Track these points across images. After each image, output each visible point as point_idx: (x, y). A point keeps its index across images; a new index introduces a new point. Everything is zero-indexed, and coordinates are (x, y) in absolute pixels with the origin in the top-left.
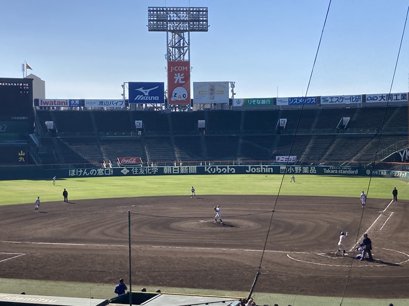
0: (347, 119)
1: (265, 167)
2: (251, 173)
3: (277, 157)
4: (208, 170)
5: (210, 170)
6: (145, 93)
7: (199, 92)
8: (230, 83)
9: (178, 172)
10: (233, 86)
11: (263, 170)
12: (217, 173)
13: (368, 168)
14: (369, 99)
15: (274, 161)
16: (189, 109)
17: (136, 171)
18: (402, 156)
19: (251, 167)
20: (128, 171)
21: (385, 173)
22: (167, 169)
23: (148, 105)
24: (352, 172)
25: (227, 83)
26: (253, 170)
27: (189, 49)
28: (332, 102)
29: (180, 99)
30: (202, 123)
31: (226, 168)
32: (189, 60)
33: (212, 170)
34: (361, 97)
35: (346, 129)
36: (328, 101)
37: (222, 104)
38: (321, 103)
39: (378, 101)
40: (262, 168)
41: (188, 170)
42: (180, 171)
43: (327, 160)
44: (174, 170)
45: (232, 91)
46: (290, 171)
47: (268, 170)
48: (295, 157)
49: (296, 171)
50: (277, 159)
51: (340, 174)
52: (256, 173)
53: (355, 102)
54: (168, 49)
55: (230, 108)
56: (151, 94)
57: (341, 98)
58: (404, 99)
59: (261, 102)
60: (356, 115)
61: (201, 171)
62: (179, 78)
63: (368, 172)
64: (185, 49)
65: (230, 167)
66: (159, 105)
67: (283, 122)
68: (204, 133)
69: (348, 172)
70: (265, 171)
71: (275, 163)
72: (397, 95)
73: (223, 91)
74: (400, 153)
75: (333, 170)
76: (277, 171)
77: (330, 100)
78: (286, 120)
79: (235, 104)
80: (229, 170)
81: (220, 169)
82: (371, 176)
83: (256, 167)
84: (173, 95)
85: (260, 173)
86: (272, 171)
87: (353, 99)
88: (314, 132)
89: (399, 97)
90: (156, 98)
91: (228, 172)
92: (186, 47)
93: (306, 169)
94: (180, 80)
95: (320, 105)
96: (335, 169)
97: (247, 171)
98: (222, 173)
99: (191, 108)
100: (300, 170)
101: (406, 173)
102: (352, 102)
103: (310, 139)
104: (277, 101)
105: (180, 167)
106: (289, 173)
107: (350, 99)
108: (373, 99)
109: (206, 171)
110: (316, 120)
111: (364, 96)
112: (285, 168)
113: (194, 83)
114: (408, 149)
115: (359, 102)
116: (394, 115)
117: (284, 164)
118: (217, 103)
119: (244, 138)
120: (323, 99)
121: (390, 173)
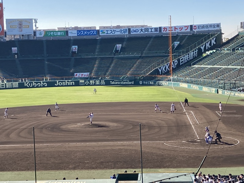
0: (119, 46)
1: (69, 81)
2: (58, 86)
3: (75, 74)
5: (28, 85)
7: (11, 26)
8: (33, 20)
9: (4, 87)
10: (36, 22)
11: (67, 83)
12: (33, 87)
13: (140, 79)
14: (133, 31)
15: (74, 77)
16: (4, 39)
18: (160, 71)
19: (59, 82)
21: (153, 83)
24: (130, 83)
25: (32, 20)
26: (60, 84)
28: (107, 34)
30: (15, 49)
31: (40, 83)
32: (2, 2)
33: (29, 85)
34: (127, 30)
35: (120, 53)
36: (105, 33)
37: (28, 35)
38: (100, 35)
39: (138, 33)
40: (66, 82)
41: (12, 86)
42: (6, 86)
43: (110, 75)
44: (1, 86)
45: (36, 26)
46: (86, 83)
47: (71, 83)
48: (88, 73)
49: (91, 83)
50: (75, 75)
51: (122, 85)
52: (62, 86)
53: (123, 34)
55: (34, 38)
57: (114, 31)
58: (156, 31)
59: (57, 33)
60: (125, 43)
61: (21, 86)
63: (141, 83)
65: (43, 82)
67: (74, 48)
68: (16, 57)
69: (127, 83)
70: (68, 84)
71: (74, 78)
72: (151, 29)
73: (28, 26)
74: (159, 69)
75: (117, 82)
76: (77, 84)
77: (106, 32)
78: (77, 47)
79: (38, 35)
80: (43, 84)
81: (36, 84)
82: (143, 85)
83: (62, 82)
85: (65, 86)
86: (74, 84)
87: (122, 31)
88: (97, 55)
89: (153, 30)
91: (42, 86)
93: (98, 82)
95: (100, 36)
96: (118, 81)
97: (55, 84)
98: (37, 87)
99: (5, 38)
100: (94, 83)
101: (167, 82)
102: (121, 34)
103: (96, 60)
104: (69, 33)
105: (5, 84)
106: (85, 85)
107: (120, 31)
108: (135, 31)
109: (25, 85)
110: (98, 47)
111: (129, 30)
112: (83, 81)
113: (6, 19)
114: (164, 66)
115: (126, 33)
116: (151, 42)
117: (81, 78)
118: (24, 34)
119: (48, 60)
120: (101, 31)
121: (156, 83)
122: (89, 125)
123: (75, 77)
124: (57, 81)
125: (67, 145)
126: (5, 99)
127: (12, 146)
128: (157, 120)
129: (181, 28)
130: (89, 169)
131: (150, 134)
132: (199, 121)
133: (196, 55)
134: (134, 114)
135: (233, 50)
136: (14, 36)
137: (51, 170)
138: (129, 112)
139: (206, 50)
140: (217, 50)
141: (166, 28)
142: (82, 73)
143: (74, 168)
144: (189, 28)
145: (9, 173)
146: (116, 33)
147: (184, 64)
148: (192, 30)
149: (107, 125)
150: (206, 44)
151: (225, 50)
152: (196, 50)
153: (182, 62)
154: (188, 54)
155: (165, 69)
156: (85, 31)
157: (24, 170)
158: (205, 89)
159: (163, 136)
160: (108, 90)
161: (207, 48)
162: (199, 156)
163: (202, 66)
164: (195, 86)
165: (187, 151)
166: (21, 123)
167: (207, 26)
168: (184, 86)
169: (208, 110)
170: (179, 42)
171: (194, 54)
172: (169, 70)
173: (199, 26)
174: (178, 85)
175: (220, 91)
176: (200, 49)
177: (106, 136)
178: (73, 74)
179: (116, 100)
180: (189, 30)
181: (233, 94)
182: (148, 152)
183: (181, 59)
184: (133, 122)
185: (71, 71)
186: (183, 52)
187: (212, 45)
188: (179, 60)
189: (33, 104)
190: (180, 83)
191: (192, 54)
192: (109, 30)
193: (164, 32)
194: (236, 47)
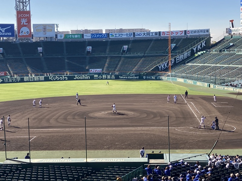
0: (126, 47)
1: (85, 76)
2: (77, 80)
3: (90, 70)
4: (51, 78)
5: (52, 78)
6: (2, 30)
7: (37, 30)
8: (55, 25)
9: (33, 80)
10: (57, 27)
12: (56, 80)
13: (144, 75)
14: (137, 35)
16: (31, 41)
17: (7, 80)
18: (160, 68)
19: (77, 76)
20: (2, 80)
21: (154, 78)
22: (26, 78)
23: (5, 38)
24: (136, 78)
25: (54, 25)
26: (78, 78)
27: (29, 3)
29: (25, 34)
30: (40, 49)
31: (62, 77)
32: (30, 10)
33: (53, 79)
34: (132, 34)
35: (126, 52)
36: (114, 36)
37: (51, 38)
39: (142, 36)
40: (83, 76)
41: (39, 79)
42: (34, 80)
43: (119, 71)
44: (30, 79)
45: (57, 30)
46: (100, 78)
47: (87, 78)
48: (101, 69)
49: (104, 78)
50: (90, 71)
51: (129, 79)
52: (80, 80)
53: (129, 37)
54: (16, 3)
55: (56, 40)
56: (6, 31)
57: (121, 34)
58: (156, 35)
59: (74, 36)
60: (130, 45)
61: (47, 79)
62: (24, 21)
63: (144, 77)
64: (27, 3)
65: (65, 76)
66: (11, 38)
67: (89, 49)
68: (41, 56)
69: (133, 78)
70: (85, 78)
72: (152, 33)
73: (51, 30)
74: (159, 66)
75: (124, 76)
76: (92, 78)
77: (115, 36)
78: (91, 47)
79: (59, 38)
81: (58, 78)
82: (146, 79)
83: (80, 76)
84: (21, 32)
85: (82, 79)
86: (89, 78)
87: (128, 35)
88: (108, 54)
89: (154, 34)
90: (10, 34)
91: (63, 79)
92: (27, 2)
93: (109, 77)
94: (25, 23)
95: (110, 39)
96: (126, 76)
97: (74, 78)
98: (60, 80)
99: (32, 40)
100: (106, 77)
101: (167, 77)
102: (127, 37)
103: (107, 59)
104: (84, 36)
105: (34, 77)
106: (99, 79)
107: (126, 35)
108: (139, 35)
109: (50, 79)
110: (108, 47)
111: (134, 33)
112: (97, 76)
113: (33, 24)
114: (163, 64)
115: (131, 37)
116: (151, 44)
117: (96, 74)
118: (48, 37)
119: (68, 59)
120: (111, 35)
121: (157, 78)
122: (111, 113)
123: (90, 72)
124: (76, 76)
125: (97, 129)
126: (36, 90)
127: (54, 130)
128: (165, 110)
129: (177, 32)
130: (120, 149)
131: (163, 122)
132: (199, 110)
133: (189, 55)
134: (145, 104)
135: (220, 51)
136: (40, 38)
137: (91, 149)
138: (141, 103)
139: (197, 51)
140: (207, 51)
141: (165, 33)
142: (96, 69)
143: (109, 149)
144: (184, 32)
145: (58, 151)
146: (123, 37)
147: (180, 62)
148: (186, 34)
149: (126, 113)
150: (197, 46)
151: (214, 51)
152: (189, 51)
153: (178, 61)
154: (183, 54)
155: (164, 66)
156: (97, 34)
157: (69, 150)
158: (199, 84)
159: (174, 123)
160: (119, 84)
161: (198, 50)
162: (206, 140)
163: (195, 64)
164: (190, 81)
165: (195, 136)
166: (56, 110)
167: (198, 31)
168: (181, 81)
169: (204, 102)
170: (175, 45)
171: (187, 54)
172: (167, 67)
173: (192, 31)
174: (175, 80)
175: (212, 86)
176: (192, 50)
177: (127, 123)
178: (88, 70)
179: (128, 93)
180: (183, 34)
181: (223, 88)
182: (164, 136)
183: (177, 58)
184: (146, 111)
185: (87, 68)
186: (179, 53)
187: (203, 47)
188: (175, 59)
189: (61, 95)
190: (178, 79)
191: (186, 54)
192: (117, 33)
193: (163, 36)
194: (223, 49)
